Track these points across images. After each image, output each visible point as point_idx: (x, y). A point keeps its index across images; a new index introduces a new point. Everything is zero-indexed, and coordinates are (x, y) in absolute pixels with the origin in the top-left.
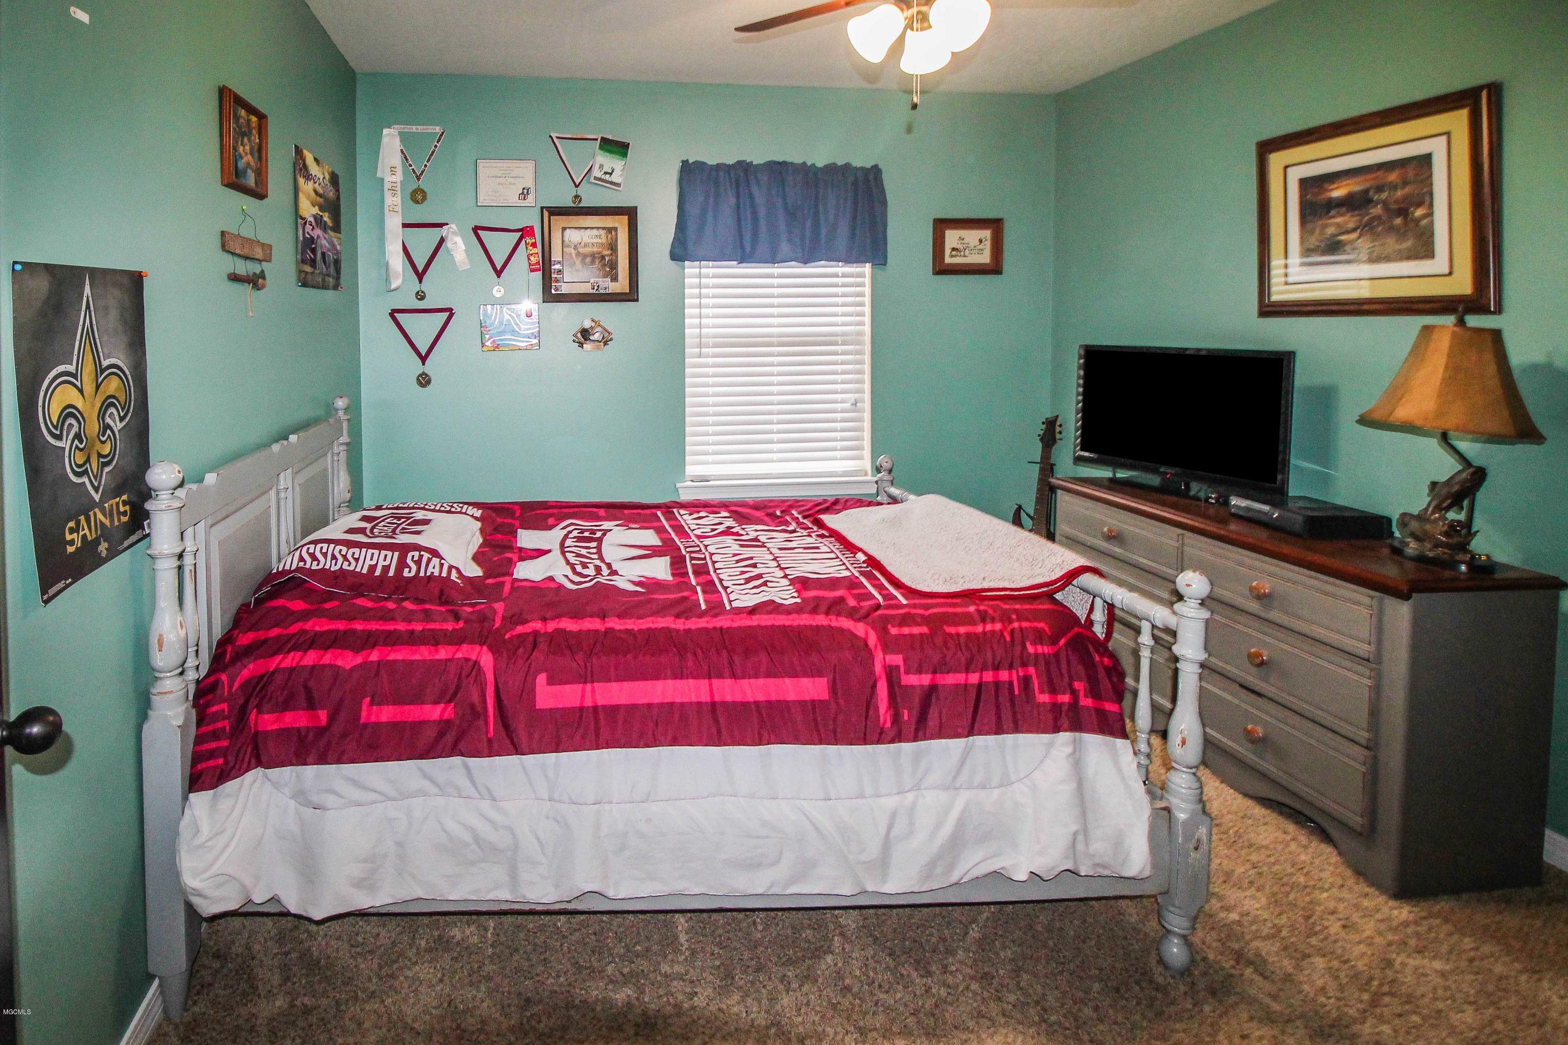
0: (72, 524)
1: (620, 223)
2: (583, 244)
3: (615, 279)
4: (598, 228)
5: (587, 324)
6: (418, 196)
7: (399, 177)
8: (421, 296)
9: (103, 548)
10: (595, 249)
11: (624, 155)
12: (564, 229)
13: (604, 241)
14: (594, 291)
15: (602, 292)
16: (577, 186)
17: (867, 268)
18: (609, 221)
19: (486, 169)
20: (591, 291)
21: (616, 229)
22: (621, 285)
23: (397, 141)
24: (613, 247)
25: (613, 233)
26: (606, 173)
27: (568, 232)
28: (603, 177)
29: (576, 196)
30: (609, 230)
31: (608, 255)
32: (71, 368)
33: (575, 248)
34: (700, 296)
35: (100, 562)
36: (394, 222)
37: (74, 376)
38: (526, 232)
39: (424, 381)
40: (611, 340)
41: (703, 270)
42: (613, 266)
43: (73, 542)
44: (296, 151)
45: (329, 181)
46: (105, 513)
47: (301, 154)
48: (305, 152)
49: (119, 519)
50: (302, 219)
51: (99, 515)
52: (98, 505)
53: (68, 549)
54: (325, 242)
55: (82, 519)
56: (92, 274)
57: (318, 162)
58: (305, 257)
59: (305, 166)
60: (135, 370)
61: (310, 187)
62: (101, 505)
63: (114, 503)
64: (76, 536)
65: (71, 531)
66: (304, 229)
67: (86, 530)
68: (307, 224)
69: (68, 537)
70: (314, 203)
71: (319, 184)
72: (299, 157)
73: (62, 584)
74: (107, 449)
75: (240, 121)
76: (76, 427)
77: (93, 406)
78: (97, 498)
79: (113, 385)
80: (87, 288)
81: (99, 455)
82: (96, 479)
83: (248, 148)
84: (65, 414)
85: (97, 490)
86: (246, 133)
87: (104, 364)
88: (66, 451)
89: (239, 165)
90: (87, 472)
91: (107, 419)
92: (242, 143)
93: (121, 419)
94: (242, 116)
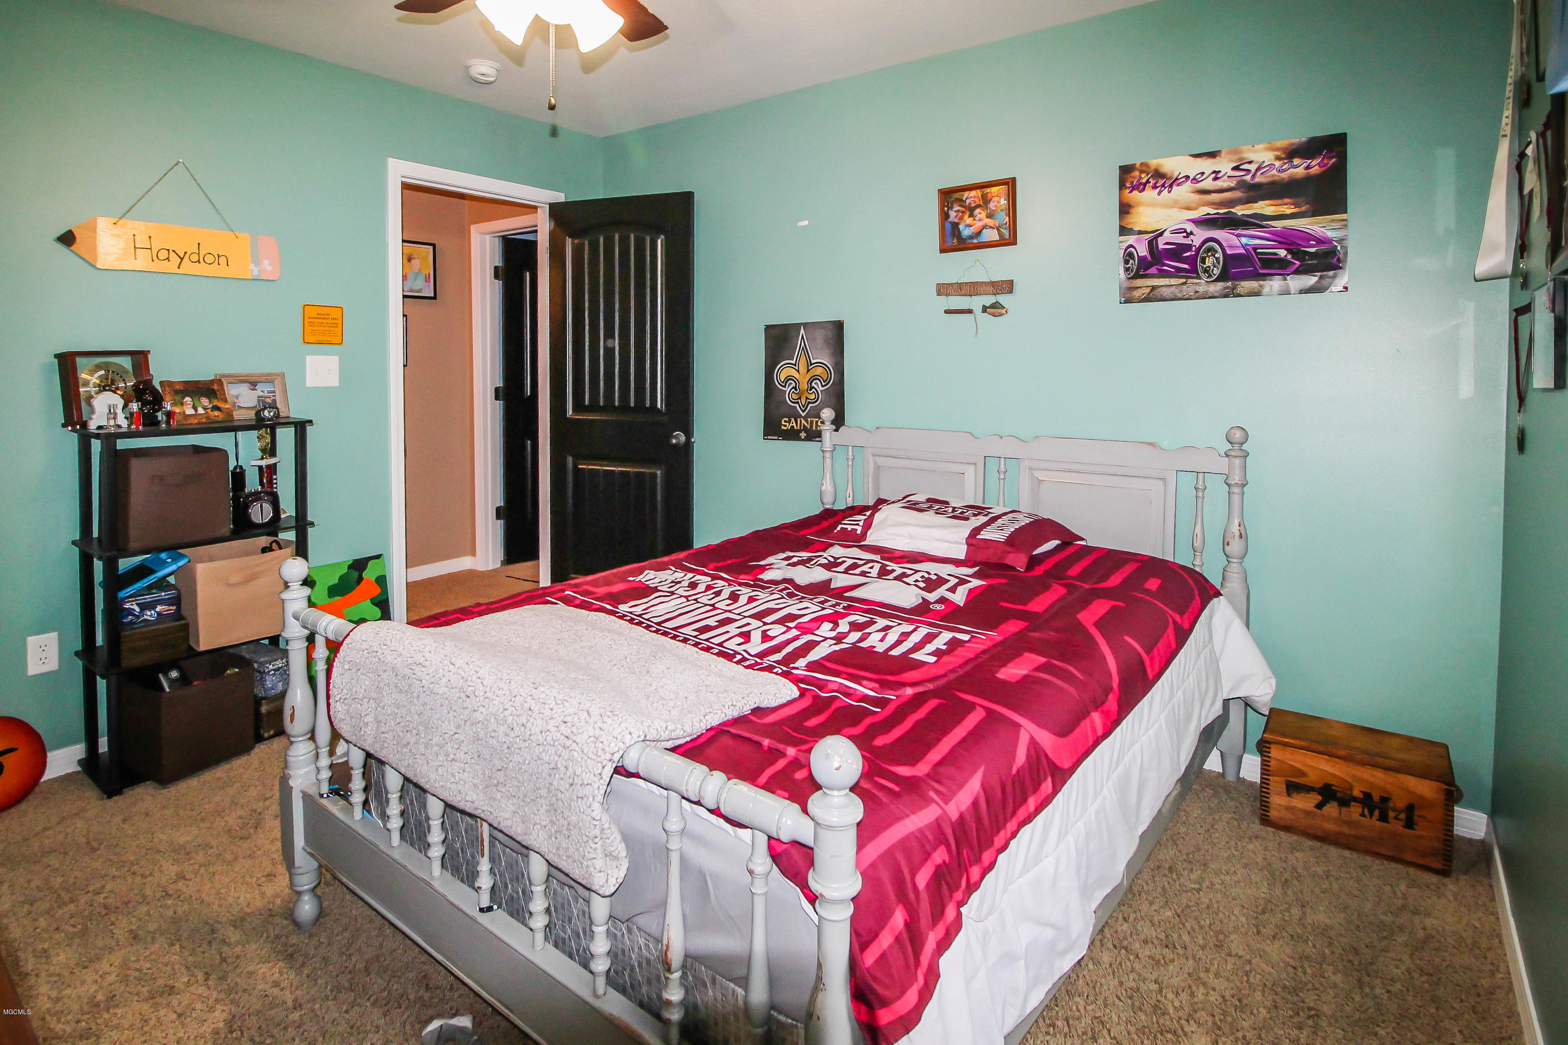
0: (787, 419)
8: (1522, 280)
9: (803, 435)
32: (793, 362)
35: (799, 439)
36: (1502, 155)
37: (795, 365)
39: (1520, 442)
43: (785, 426)
44: (1126, 170)
45: (1278, 158)
46: (807, 421)
47: (1144, 167)
48: (1154, 163)
49: (816, 428)
50: (1146, 232)
51: (803, 422)
52: (803, 417)
53: (783, 427)
54: (1244, 240)
55: (793, 419)
56: (805, 325)
57: (1212, 155)
58: (1153, 270)
59: (1158, 174)
60: (836, 365)
61: (1183, 192)
62: (805, 418)
63: (815, 420)
64: (787, 424)
65: (785, 421)
66: (1152, 244)
67: (794, 424)
68: (1167, 234)
69: (783, 423)
70: (1194, 205)
71: (1216, 179)
72: (1136, 173)
73: (776, 438)
74: (812, 397)
75: (968, 202)
76: (794, 384)
77: (805, 378)
78: (803, 414)
79: (819, 371)
80: (802, 331)
81: (807, 398)
82: (803, 406)
83: (983, 215)
84: (788, 378)
85: (803, 411)
86: (978, 206)
87: (813, 361)
88: (787, 392)
89: (966, 232)
90: (798, 403)
91: (813, 385)
92: (971, 215)
93: (823, 386)
94: (971, 197)
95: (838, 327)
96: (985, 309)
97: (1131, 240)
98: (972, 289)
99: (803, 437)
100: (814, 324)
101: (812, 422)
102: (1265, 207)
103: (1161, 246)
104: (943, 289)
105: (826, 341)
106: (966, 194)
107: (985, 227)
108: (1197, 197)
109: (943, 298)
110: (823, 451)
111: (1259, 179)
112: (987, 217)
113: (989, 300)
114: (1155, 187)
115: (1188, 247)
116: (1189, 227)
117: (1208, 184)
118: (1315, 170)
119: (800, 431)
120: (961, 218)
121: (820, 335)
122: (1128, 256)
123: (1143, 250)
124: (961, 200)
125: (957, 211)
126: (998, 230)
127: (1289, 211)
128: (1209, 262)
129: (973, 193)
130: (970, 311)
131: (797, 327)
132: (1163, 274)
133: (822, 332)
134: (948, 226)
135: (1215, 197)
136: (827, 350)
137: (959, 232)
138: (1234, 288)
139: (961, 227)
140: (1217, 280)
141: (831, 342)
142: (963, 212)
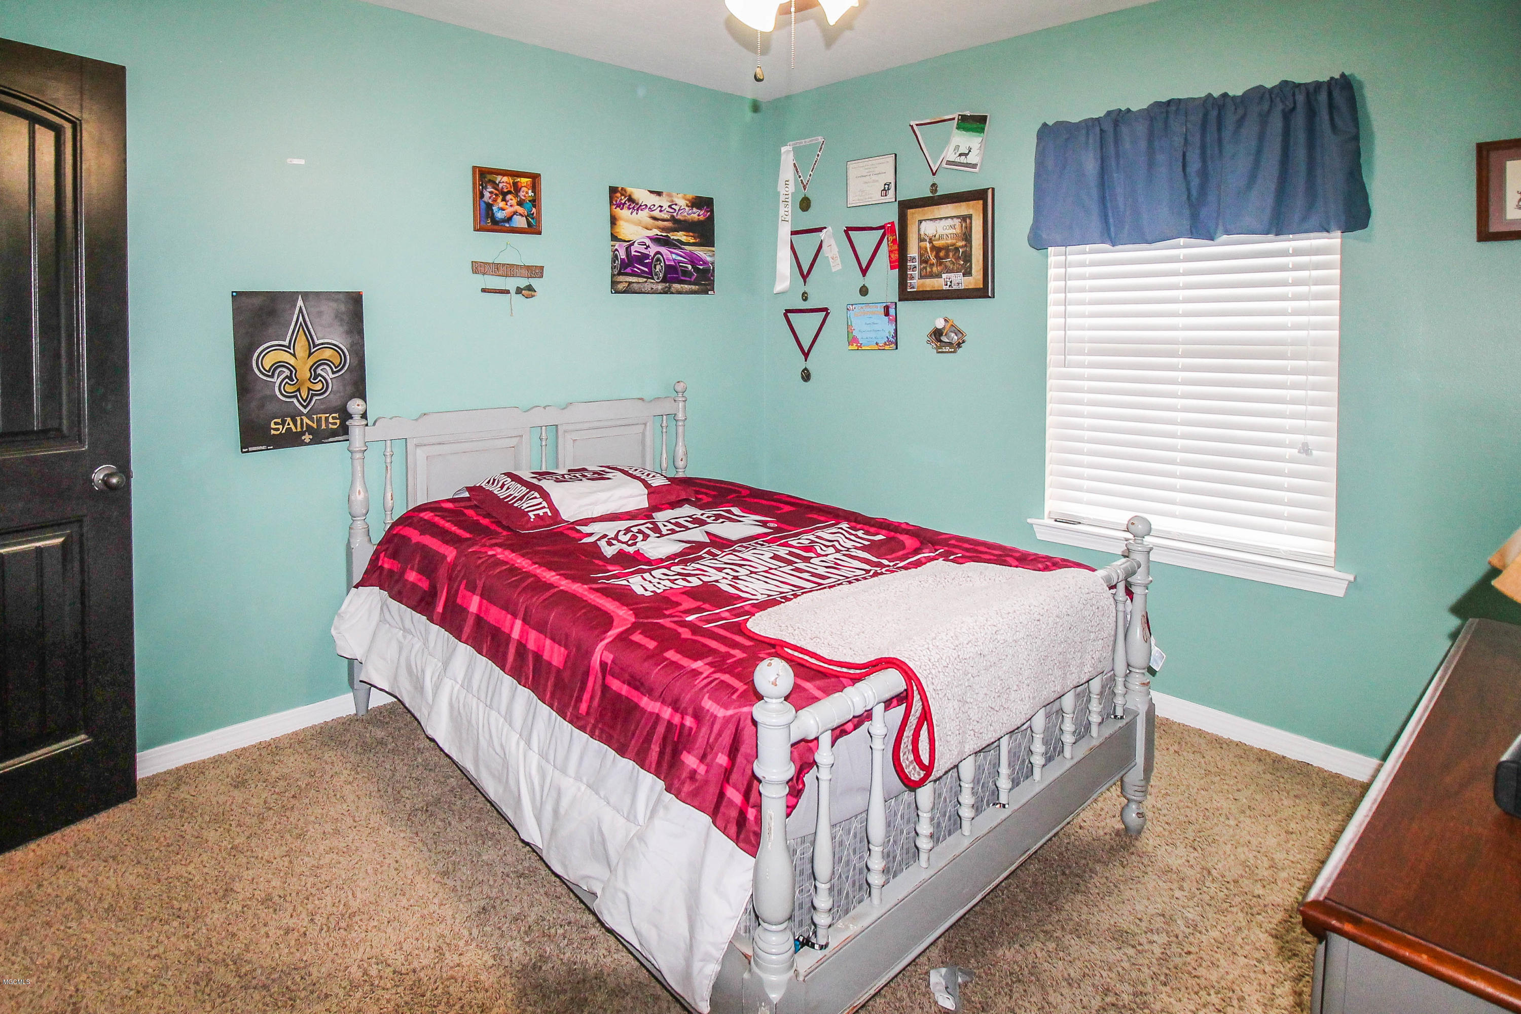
0: (279, 421)
1: (973, 209)
2: (937, 236)
3: (968, 273)
4: (952, 217)
5: (940, 324)
6: (805, 204)
7: (791, 188)
8: (805, 297)
9: (307, 438)
10: (949, 242)
11: (982, 130)
12: (920, 222)
13: (958, 231)
14: (947, 288)
15: (955, 287)
16: (934, 174)
17: (1334, 240)
18: (962, 209)
19: (855, 170)
20: (945, 288)
21: (970, 217)
22: (974, 280)
23: (791, 155)
24: (967, 237)
25: (968, 221)
26: (960, 155)
27: (924, 224)
28: (958, 160)
29: (934, 185)
30: (966, 218)
31: (962, 247)
32: (286, 343)
33: (931, 241)
34: (1065, 290)
35: (303, 443)
36: (784, 231)
37: (289, 347)
38: (887, 229)
39: (806, 376)
40: (964, 342)
41: (1070, 258)
42: (968, 258)
43: (278, 429)
44: (613, 190)
45: (687, 206)
46: (312, 420)
47: (623, 192)
48: (629, 190)
49: (327, 426)
50: (625, 241)
51: (306, 420)
52: (305, 415)
53: (273, 432)
54: (674, 256)
55: (289, 420)
56: (306, 295)
57: (659, 194)
58: (628, 270)
59: (631, 200)
60: (352, 346)
61: (644, 215)
62: (309, 416)
63: (323, 416)
64: (281, 427)
65: (276, 423)
66: (628, 249)
67: (292, 426)
68: (636, 244)
69: (273, 426)
70: (650, 227)
71: (661, 211)
72: (619, 195)
73: (264, 448)
74: (319, 386)
75: (501, 185)
76: (287, 373)
77: (305, 363)
78: (305, 411)
79: (327, 354)
80: (300, 303)
81: (309, 389)
82: (305, 401)
83: (514, 202)
84: (278, 365)
85: (305, 407)
86: (509, 192)
87: (317, 342)
88: (277, 385)
89: (500, 215)
90: (296, 396)
91: (319, 371)
92: (504, 200)
93: (334, 373)
94: (504, 182)
95: (355, 300)
96: (519, 291)
97: (617, 245)
98: (508, 270)
99: (307, 441)
100: (317, 294)
101: (319, 420)
102: (681, 236)
103: (633, 253)
104: (478, 268)
105: (338, 316)
106: (499, 178)
107: (515, 213)
108: (652, 221)
109: (480, 276)
110: (352, 452)
111: (679, 217)
112: (518, 204)
113: (523, 283)
114: (629, 209)
115: (646, 256)
116: (648, 242)
117: (656, 213)
118: (702, 218)
119: (303, 433)
120: (495, 200)
121: (328, 309)
122: (615, 257)
123: (622, 254)
124: (494, 182)
125: (490, 192)
126: (527, 219)
127: (692, 241)
128: (658, 267)
129: (505, 179)
130: (508, 292)
131: (291, 297)
132: (634, 274)
133: (334, 305)
134: (483, 206)
135: (660, 223)
136: (341, 329)
137: (493, 214)
138: (670, 288)
139: (495, 208)
140: (661, 282)
141: (345, 317)
142: (496, 195)
